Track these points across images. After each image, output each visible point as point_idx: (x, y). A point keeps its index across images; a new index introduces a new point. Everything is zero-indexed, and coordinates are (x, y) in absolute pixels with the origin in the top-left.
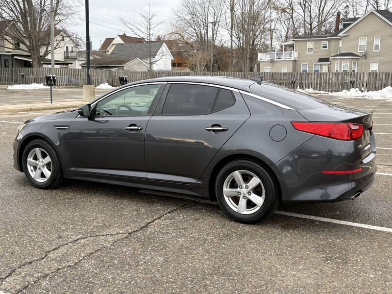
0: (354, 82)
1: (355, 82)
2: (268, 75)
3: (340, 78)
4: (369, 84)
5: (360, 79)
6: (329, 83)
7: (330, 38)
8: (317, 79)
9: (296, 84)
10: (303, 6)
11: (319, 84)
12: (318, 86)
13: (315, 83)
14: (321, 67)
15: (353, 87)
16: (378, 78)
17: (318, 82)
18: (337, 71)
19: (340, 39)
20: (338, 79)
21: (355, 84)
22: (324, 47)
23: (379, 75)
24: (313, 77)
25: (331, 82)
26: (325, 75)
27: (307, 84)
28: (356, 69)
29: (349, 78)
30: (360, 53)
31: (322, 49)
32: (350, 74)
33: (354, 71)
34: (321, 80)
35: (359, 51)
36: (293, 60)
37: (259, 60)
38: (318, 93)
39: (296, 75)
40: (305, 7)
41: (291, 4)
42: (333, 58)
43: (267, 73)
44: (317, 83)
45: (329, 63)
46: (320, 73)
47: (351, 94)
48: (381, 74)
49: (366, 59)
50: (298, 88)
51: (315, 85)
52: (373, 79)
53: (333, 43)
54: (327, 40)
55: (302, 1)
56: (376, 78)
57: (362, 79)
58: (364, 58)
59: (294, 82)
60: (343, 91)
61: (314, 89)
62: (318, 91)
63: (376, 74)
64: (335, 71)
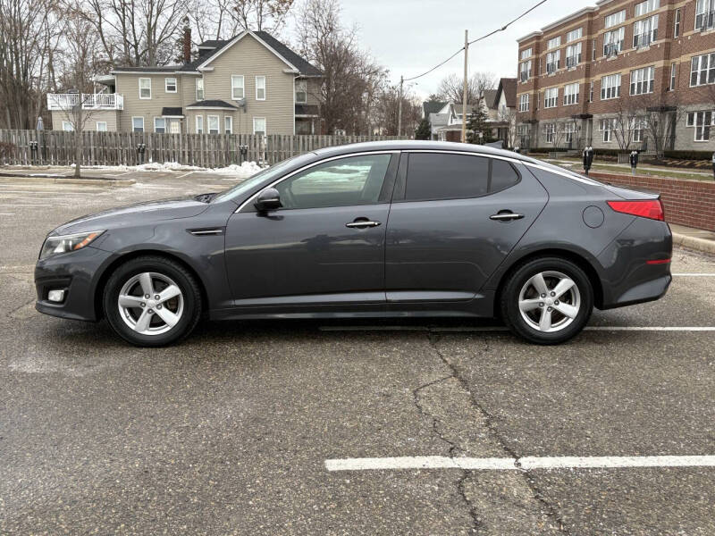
0: (246, 151)
1: (248, 151)
2: (92, 137)
3: (222, 143)
4: (270, 153)
5: (255, 146)
6: (205, 152)
7: (181, 72)
8: (184, 145)
9: (145, 154)
10: (121, 14)
11: (187, 153)
12: (187, 157)
13: (181, 152)
14: (168, 125)
15: (245, 160)
16: (282, 144)
17: (186, 150)
18: (200, 131)
19: (200, 77)
20: (219, 146)
21: (248, 154)
22: (170, 88)
23: (284, 139)
24: (176, 142)
25: (207, 150)
26: (196, 137)
27: (166, 154)
28: (231, 129)
29: (238, 145)
30: (236, 101)
31: (167, 91)
32: (238, 137)
33: (228, 132)
34: (189, 147)
35: (233, 99)
36: (117, 111)
37: (49, 108)
38: (189, 170)
39: (144, 137)
40: (124, 15)
41: (97, 7)
42: (191, 108)
43: (89, 132)
44: (184, 152)
45: (182, 117)
46: (188, 135)
47: (246, 172)
48: (287, 138)
49: (245, 111)
50: (151, 160)
51: (181, 156)
52: (275, 146)
53: (187, 84)
54: (174, 76)
55: (118, 4)
56: (280, 145)
57: (258, 146)
58: (242, 110)
59: (144, 150)
60: (231, 166)
61: (179, 162)
62: (187, 167)
63: (280, 138)
64: (197, 132)
